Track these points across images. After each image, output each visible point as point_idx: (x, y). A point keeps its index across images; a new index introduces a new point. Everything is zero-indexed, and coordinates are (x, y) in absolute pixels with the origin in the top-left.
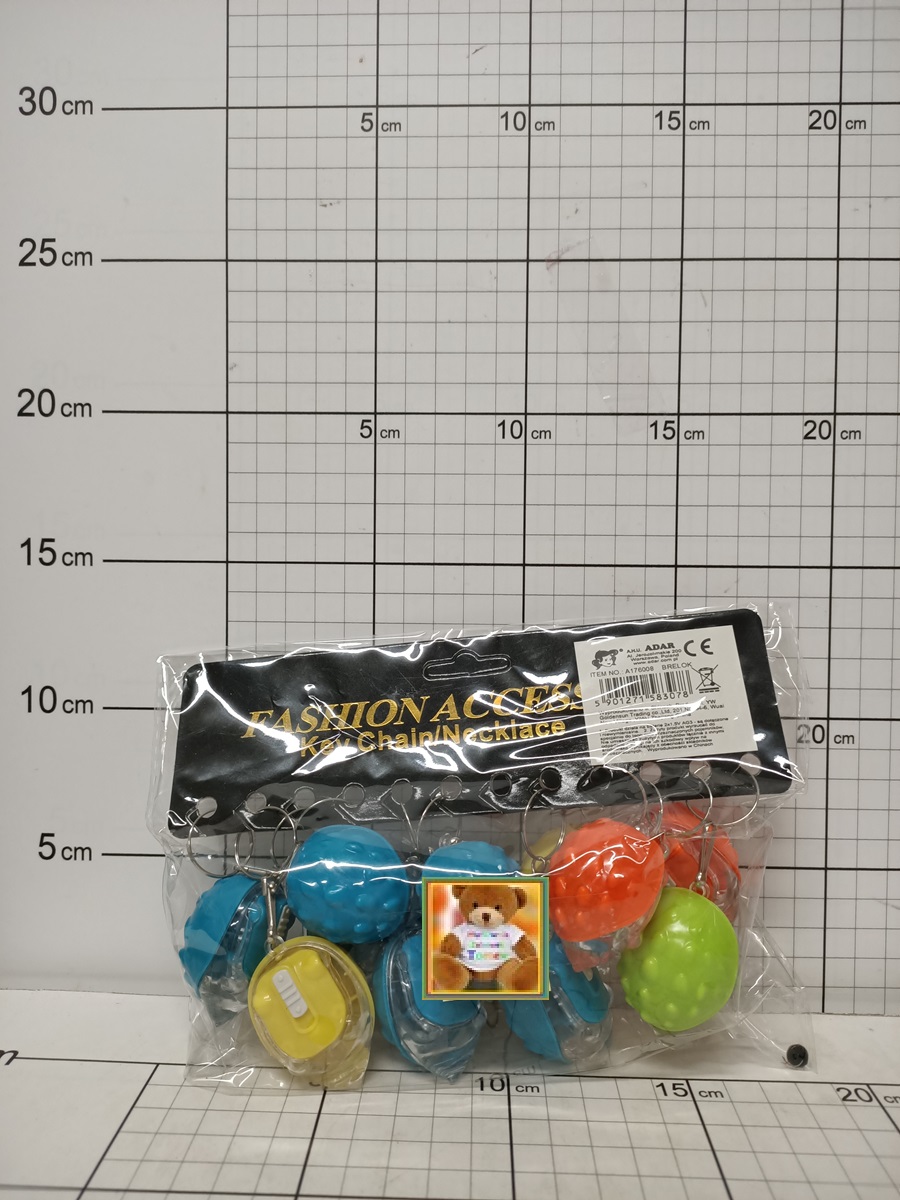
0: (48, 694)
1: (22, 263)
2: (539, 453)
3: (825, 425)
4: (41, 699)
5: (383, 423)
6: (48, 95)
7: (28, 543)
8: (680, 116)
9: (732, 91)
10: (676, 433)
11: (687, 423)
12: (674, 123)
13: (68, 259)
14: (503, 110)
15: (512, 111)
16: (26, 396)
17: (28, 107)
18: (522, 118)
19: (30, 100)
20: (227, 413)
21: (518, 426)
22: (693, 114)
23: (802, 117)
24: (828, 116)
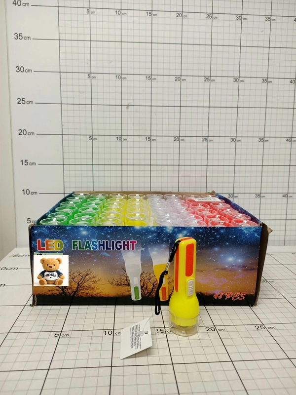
0: (28, 191)
1: (18, 103)
2: (125, 143)
3: (178, 139)
4: (26, 192)
5: (94, 137)
6: (22, 68)
7: (22, 161)
8: (151, 77)
9: (160, 72)
10: (150, 140)
11: (152, 138)
12: (149, 79)
13: (28, 103)
14: (116, 75)
15: (118, 75)
17: (18, 70)
18: (120, 76)
20: (62, 135)
21: (120, 138)
22: (153, 77)
23: (174, 78)
24: (179, 78)
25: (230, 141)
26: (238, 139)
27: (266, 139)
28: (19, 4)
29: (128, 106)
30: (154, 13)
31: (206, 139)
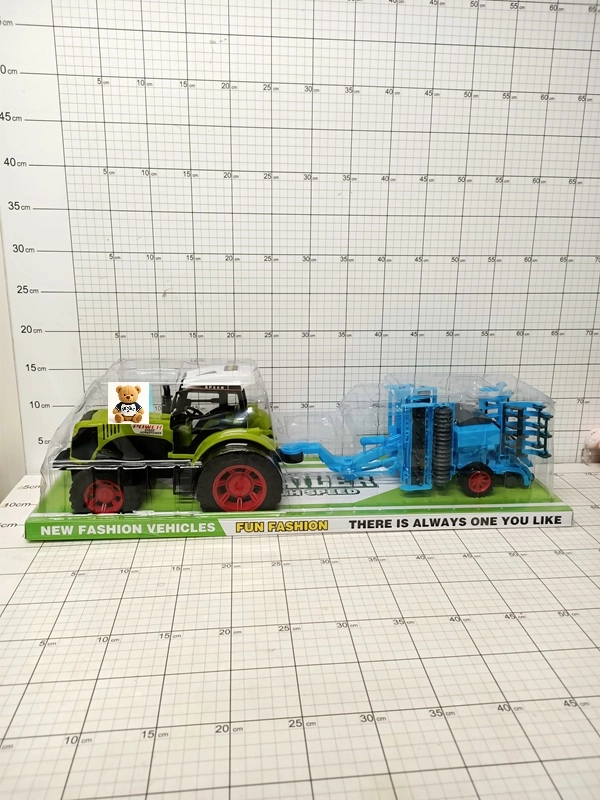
1: (18, 292)
2: (162, 341)
4: (35, 404)
5: (121, 334)
8: (193, 257)
10: (196, 336)
11: (199, 334)
13: (31, 291)
14: (147, 254)
16: (23, 328)
17: (16, 250)
18: (152, 256)
20: (79, 331)
21: (156, 334)
22: (196, 256)
23: (224, 257)
24: (230, 257)
25: (301, 337)
26: (311, 333)
27: (348, 333)
28: (13, 164)
29: (165, 293)
30: (193, 172)
31: (270, 334)
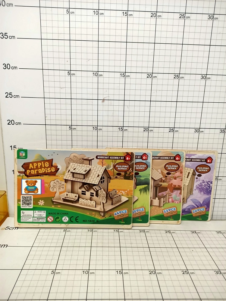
1: (6, 97)
2: (100, 133)
3: (147, 129)
6: (8, 65)
8: (125, 74)
9: (134, 70)
10: (123, 130)
12: (124, 76)
13: (15, 97)
14: (93, 72)
16: (9, 121)
17: (5, 68)
18: (97, 74)
19: (5, 66)
20: (46, 125)
21: (96, 128)
22: (127, 74)
23: (146, 75)
24: (150, 75)
25: (194, 132)
26: (201, 130)
28: (4, 4)
29: (104, 100)
30: (130, 13)
31: (172, 130)
